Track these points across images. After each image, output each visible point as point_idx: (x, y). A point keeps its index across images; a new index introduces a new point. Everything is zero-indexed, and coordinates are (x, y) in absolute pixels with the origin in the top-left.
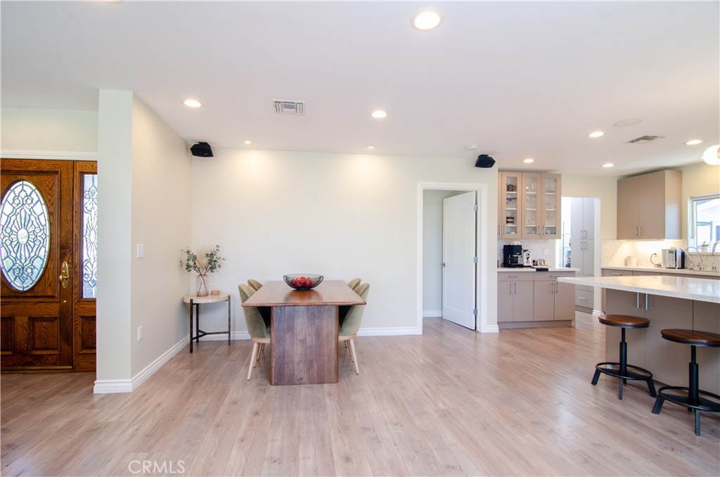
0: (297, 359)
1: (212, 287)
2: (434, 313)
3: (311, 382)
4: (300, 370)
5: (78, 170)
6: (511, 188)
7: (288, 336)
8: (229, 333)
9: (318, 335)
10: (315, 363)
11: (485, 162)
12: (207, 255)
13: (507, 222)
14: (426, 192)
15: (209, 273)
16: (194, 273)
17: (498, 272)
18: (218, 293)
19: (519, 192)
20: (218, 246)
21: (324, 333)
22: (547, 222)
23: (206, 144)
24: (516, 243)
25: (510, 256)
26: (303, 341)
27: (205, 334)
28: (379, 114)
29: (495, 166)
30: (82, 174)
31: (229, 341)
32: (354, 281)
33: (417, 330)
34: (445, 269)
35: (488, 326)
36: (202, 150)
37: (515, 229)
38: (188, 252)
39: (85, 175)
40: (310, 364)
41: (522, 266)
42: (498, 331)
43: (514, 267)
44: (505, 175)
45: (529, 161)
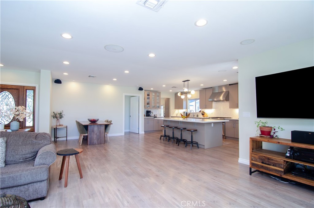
0: (95, 138)
1: (61, 123)
2: (128, 131)
3: (98, 144)
4: (95, 141)
5: (25, 88)
6: (148, 95)
7: (92, 133)
8: (67, 137)
9: (100, 132)
10: (99, 139)
11: (141, 89)
12: (59, 114)
13: (147, 104)
14: (125, 96)
15: (60, 119)
16: (55, 119)
17: (144, 118)
18: (62, 125)
19: (150, 96)
20: (63, 111)
21: (101, 132)
22: (157, 104)
23: (59, 80)
24: (149, 110)
25: (148, 113)
26: (96, 134)
27: (58, 138)
28: (115, 79)
29: (144, 90)
30: (26, 90)
31: (67, 140)
32: (106, 120)
33: (123, 134)
34: (131, 117)
35: (142, 132)
36: (58, 81)
37: (149, 106)
38: (54, 113)
39: (27, 90)
40: (98, 139)
41: (151, 116)
42: (144, 133)
43: (149, 116)
44: (147, 92)
45: (152, 89)
